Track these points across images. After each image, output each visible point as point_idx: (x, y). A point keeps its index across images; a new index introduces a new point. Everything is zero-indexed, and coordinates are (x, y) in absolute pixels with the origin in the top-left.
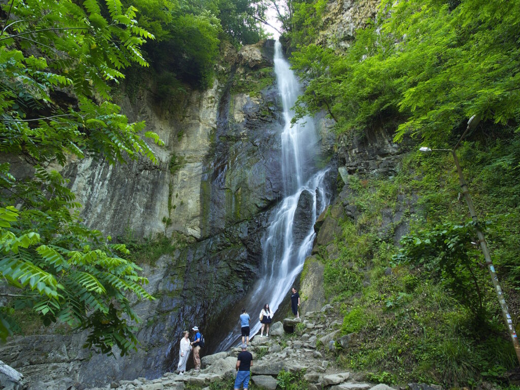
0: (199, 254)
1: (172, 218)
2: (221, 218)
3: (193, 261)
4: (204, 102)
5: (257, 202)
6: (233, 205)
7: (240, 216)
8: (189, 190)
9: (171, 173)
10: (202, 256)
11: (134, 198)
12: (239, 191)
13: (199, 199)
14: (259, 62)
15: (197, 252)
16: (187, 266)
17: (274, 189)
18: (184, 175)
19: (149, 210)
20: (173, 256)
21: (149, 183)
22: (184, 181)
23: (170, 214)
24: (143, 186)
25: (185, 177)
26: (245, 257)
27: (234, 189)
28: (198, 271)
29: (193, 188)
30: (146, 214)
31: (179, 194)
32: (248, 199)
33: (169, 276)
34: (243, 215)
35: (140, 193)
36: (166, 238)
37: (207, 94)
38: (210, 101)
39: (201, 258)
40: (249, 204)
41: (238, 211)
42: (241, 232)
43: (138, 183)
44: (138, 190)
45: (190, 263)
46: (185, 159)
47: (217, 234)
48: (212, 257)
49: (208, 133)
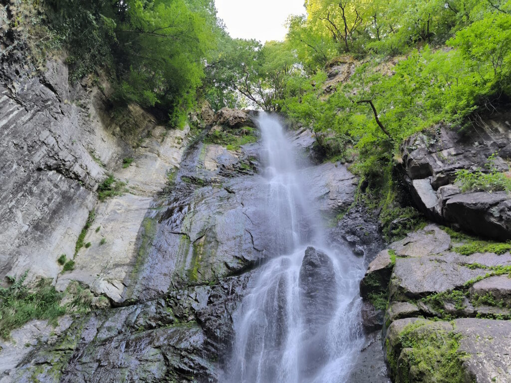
0: (109, 329)
1: (77, 261)
2: (165, 275)
3: (93, 342)
4: (168, 139)
5: (228, 261)
6: (189, 258)
7: (198, 277)
8: (122, 226)
9: (99, 198)
10: (113, 333)
11: (18, 201)
12: (202, 240)
13: (134, 240)
14: (243, 120)
15: (107, 324)
16: (77, 350)
17: (257, 245)
18: (119, 205)
19: (39, 233)
20: (56, 325)
21: (57, 193)
22: (116, 212)
23: (75, 255)
24: (43, 191)
25: (119, 207)
26: (199, 345)
27: (193, 236)
28: (99, 361)
29: (129, 224)
30: (29, 237)
31: (102, 228)
32: (213, 253)
33: (31, 366)
34: (203, 275)
35: (34, 199)
36: (53, 290)
37: (174, 133)
38: (176, 141)
39: (112, 337)
40: (215, 260)
41: (195, 269)
42: (196, 300)
43: (36, 183)
44: (31, 193)
45: (85, 344)
46: (127, 187)
47: (152, 299)
48: (133, 337)
49: (167, 170)
